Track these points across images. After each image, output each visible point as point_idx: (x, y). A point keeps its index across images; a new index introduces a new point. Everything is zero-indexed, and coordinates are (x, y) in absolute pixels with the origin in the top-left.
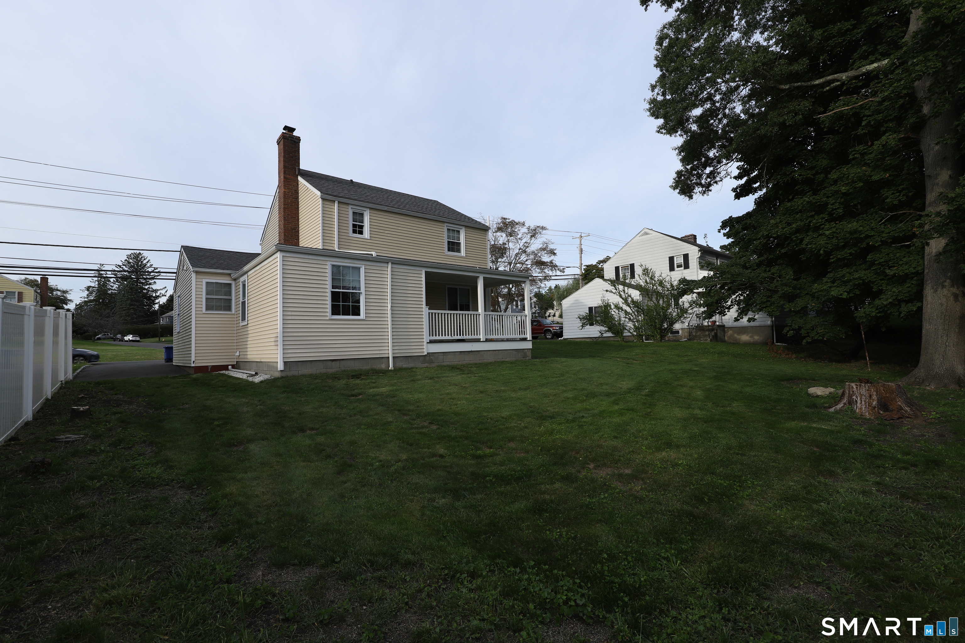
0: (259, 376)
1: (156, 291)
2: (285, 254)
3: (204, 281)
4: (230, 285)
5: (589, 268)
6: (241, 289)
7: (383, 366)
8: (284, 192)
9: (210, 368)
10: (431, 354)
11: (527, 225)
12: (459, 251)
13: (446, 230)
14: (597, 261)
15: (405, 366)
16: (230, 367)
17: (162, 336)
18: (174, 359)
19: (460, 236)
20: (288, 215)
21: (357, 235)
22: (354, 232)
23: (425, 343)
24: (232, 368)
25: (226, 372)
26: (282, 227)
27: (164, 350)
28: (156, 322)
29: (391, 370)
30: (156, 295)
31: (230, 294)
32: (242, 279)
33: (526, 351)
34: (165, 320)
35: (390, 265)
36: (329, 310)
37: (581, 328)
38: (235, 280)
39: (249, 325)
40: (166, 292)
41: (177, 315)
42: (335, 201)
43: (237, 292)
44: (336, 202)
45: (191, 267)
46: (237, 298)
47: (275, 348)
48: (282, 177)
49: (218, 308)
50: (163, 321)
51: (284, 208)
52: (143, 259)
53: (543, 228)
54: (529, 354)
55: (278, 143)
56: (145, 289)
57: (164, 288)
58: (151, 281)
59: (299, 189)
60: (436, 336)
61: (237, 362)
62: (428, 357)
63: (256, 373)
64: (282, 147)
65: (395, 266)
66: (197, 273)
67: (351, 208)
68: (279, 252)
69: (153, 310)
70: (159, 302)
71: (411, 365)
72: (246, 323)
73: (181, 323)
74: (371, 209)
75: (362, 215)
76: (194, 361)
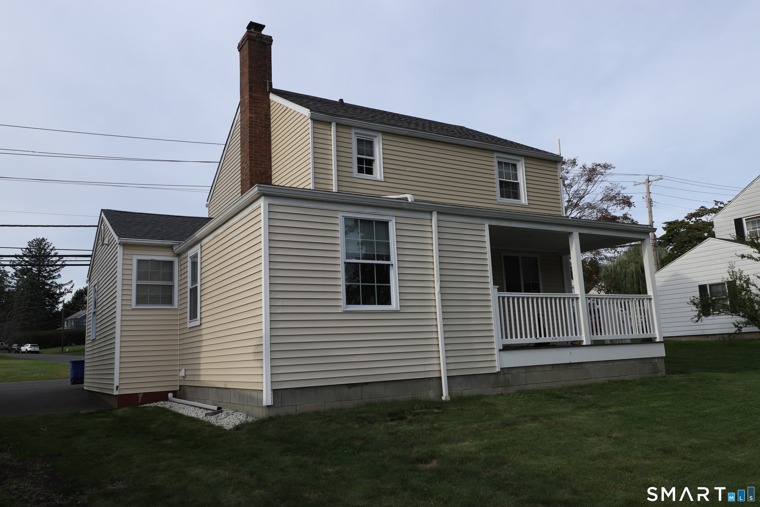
0: (224, 413)
1: (60, 286)
2: (272, 201)
3: (135, 258)
4: (170, 264)
5: (672, 226)
6: (189, 269)
7: (431, 394)
8: (250, 117)
9: (140, 396)
10: (506, 371)
11: (580, 163)
12: (516, 196)
13: (496, 164)
14: (686, 215)
15: (466, 393)
16: (170, 395)
17: (66, 345)
18: (85, 380)
19: (518, 173)
20: (256, 152)
21: (365, 175)
22: (360, 170)
23: (496, 352)
24: (174, 396)
25: (167, 405)
26: (247, 171)
27: (70, 365)
28: (59, 327)
29: (446, 402)
30: (60, 292)
31: (171, 278)
32: (191, 253)
33: (656, 361)
34: (69, 324)
35: (435, 217)
36: (343, 296)
37: (696, 319)
38: (179, 255)
39: (203, 326)
40: (72, 287)
41: (91, 315)
42: (331, 123)
43: (182, 274)
44: (333, 124)
45: (116, 238)
46: (182, 284)
47: (257, 364)
48: (247, 97)
49: (154, 301)
50: (67, 326)
51: (250, 142)
52: (47, 246)
53: (606, 167)
54: (662, 366)
55: (240, 48)
56: (48, 284)
57: (70, 283)
58: (55, 274)
59: (271, 112)
60: (512, 337)
61: (180, 386)
62: (502, 376)
63: (219, 408)
64: (246, 52)
65: (442, 218)
66: (125, 245)
67: (356, 133)
68: (262, 199)
69: (56, 311)
70: (63, 301)
71: (476, 391)
72: (197, 323)
73: (98, 325)
74: (384, 133)
75: (370, 143)
76: (117, 387)
